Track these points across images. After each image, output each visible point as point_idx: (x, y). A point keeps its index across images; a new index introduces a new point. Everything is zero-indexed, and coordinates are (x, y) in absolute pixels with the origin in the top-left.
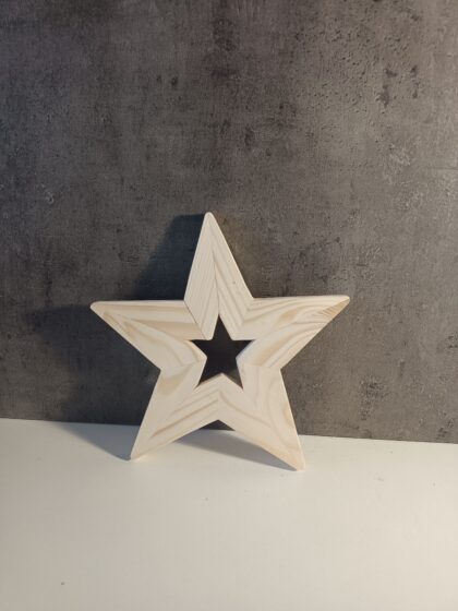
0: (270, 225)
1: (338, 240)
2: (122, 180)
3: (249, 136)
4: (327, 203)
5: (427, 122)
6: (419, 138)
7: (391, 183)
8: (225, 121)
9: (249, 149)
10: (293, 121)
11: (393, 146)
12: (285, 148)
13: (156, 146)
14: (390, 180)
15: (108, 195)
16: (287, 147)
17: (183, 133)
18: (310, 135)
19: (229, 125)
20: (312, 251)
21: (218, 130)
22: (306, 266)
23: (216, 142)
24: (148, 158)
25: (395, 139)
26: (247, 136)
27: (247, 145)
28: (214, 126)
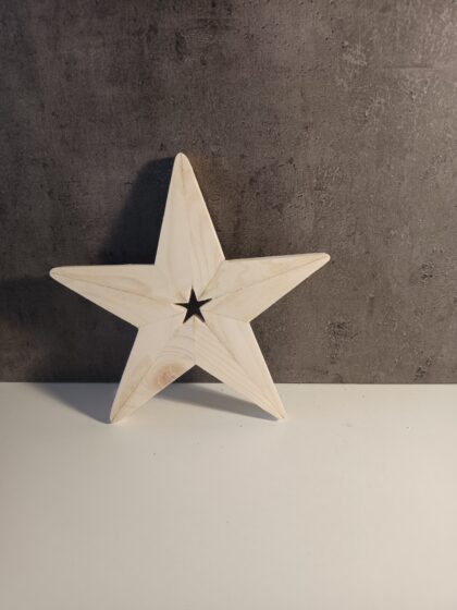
0: (213, 149)
1: (291, 161)
2: (43, 106)
3: (179, 42)
4: (276, 117)
5: (384, 10)
6: (376, 31)
7: (346, 90)
8: (151, 26)
9: (181, 59)
10: (228, 20)
11: (346, 43)
12: (221, 54)
13: (75, 63)
14: (345, 85)
15: (29, 123)
16: (224, 53)
17: (104, 45)
18: (250, 37)
19: (156, 31)
20: (263, 177)
21: (144, 37)
22: (258, 194)
23: (142, 53)
24: (68, 77)
25: (348, 35)
26: (177, 42)
27: (179, 53)
28: (139, 33)
